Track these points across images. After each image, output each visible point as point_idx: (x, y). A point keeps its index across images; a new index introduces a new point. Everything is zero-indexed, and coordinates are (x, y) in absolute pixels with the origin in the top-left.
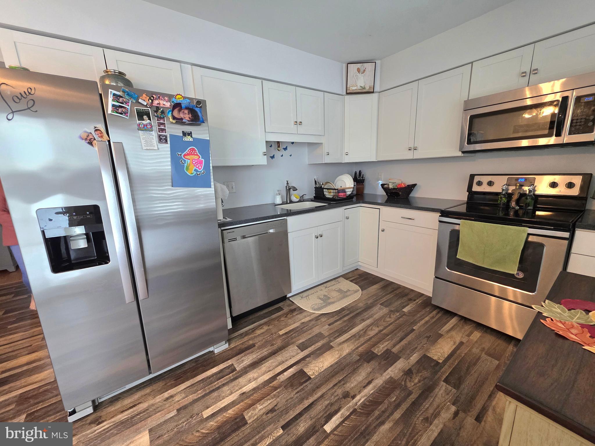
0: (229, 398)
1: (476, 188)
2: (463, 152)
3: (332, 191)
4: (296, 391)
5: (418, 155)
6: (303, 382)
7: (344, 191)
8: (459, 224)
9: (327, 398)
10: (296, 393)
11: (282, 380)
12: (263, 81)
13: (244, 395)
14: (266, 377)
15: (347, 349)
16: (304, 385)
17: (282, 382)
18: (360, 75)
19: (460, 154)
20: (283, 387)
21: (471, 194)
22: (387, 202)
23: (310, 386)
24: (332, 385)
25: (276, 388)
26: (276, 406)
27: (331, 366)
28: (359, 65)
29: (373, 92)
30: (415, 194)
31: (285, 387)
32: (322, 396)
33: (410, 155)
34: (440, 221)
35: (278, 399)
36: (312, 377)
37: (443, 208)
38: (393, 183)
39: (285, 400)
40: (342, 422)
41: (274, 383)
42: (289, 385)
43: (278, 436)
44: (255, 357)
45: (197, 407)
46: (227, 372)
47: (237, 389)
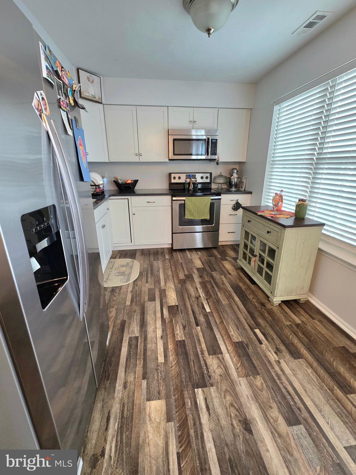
0: (159, 345)
1: (173, 181)
2: (169, 160)
4: (180, 313)
5: (142, 159)
6: (177, 309)
7: (98, 187)
9: (194, 305)
10: (182, 313)
11: (168, 317)
13: (163, 337)
14: (159, 323)
16: (179, 309)
17: (169, 317)
20: (173, 318)
21: (171, 184)
23: (182, 308)
24: (188, 300)
25: (171, 321)
26: (183, 324)
27: (177, 295)
28: (89, 74)
29: (101, 103)
31: (174, 317)
32: (191, 306)
33: (136, 159)
35: (179, 322)
36: (177, 304)
38: (122, 179)
39: (182, 320)
40: (209, 305)
41: (167, 320)
42: (174, 315)
43: (201, 329)
44: (136, 323)
45: (151, 365)
46: (134, 342)
47: (155, 339)
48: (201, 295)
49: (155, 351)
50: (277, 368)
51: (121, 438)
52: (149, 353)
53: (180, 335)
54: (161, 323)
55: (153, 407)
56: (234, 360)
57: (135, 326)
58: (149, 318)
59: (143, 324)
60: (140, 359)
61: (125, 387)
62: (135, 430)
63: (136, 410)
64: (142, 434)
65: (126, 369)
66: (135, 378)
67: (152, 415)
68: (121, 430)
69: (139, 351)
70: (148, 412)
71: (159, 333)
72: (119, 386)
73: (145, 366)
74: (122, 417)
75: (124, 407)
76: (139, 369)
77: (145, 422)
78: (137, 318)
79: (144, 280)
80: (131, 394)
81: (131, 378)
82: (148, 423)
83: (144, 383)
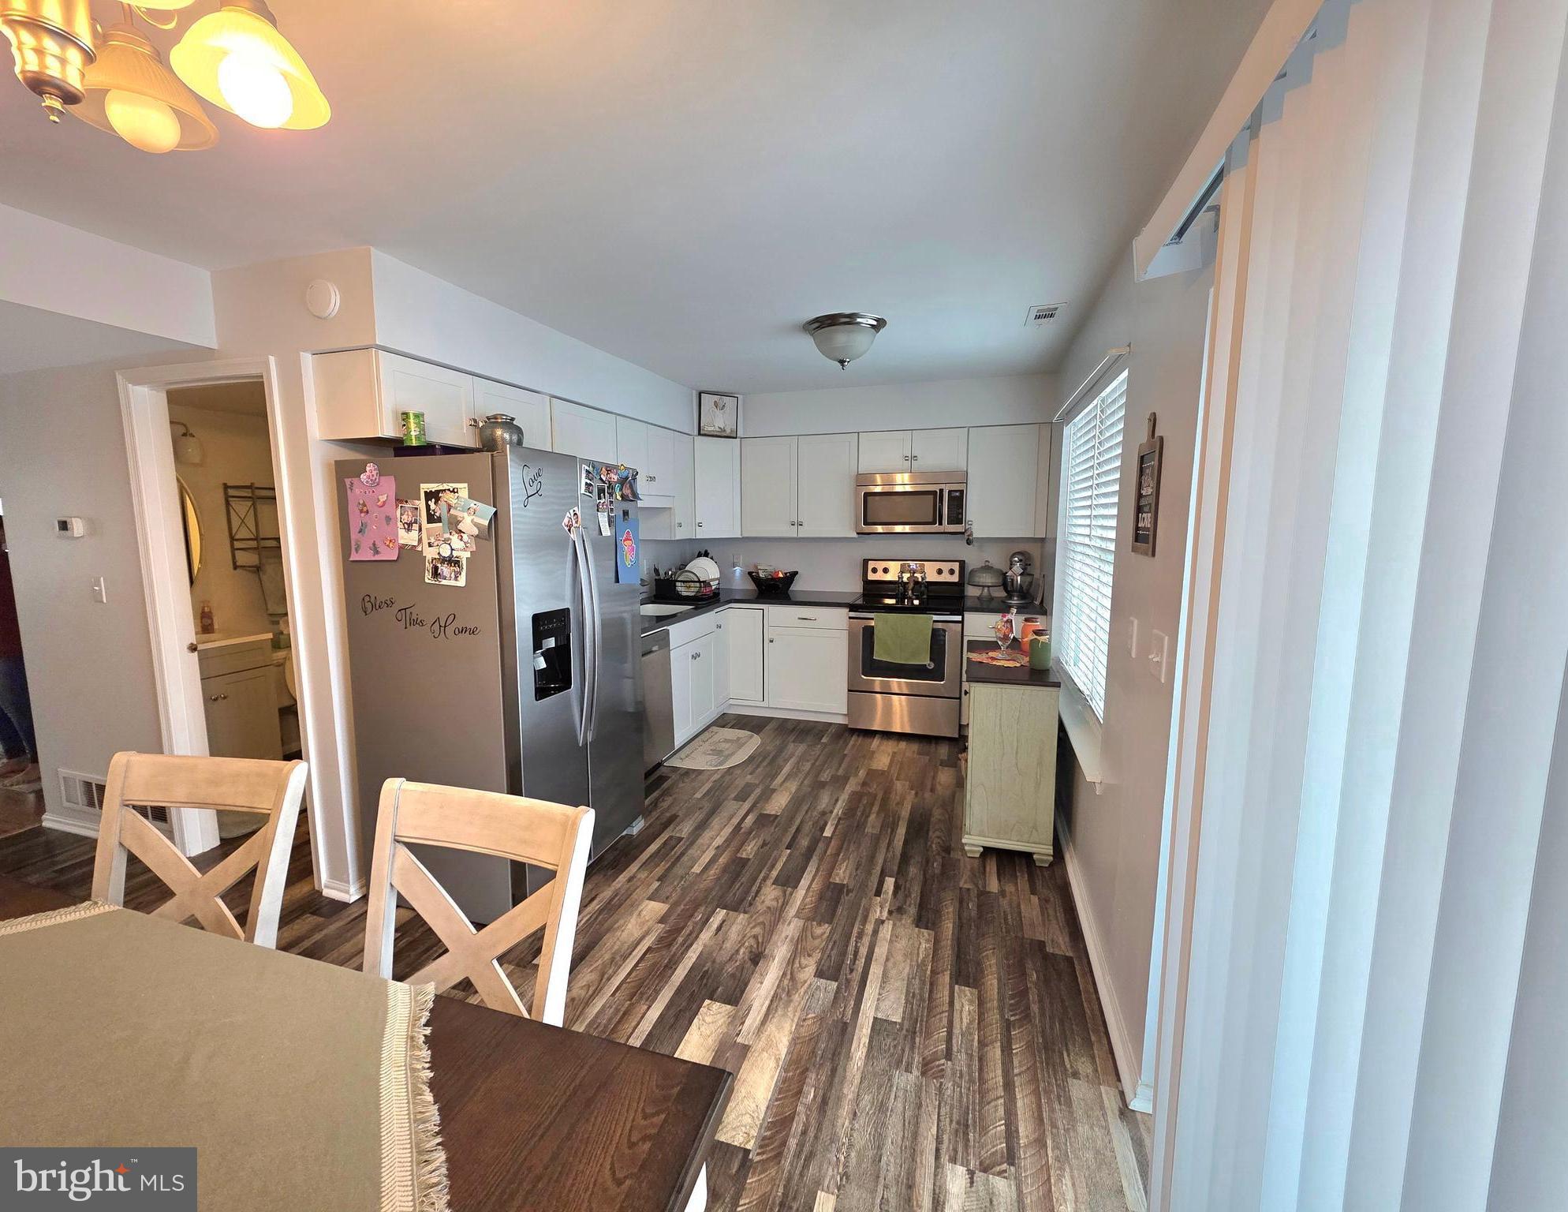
0: (707, 855)
1: (871, 577)
2: (858, 533)
3: (692, 584)
4: (772, 826)
5: (804, 532)
6: (773, 820)
7: (706, 584)
8: (872, 619)
9: (808, 821)
10: (775, 828)
12: (618, 417)
14: (728, 830)
15: (793, 786)
18: (718, 412)
19: (855, 535)
20: (756, 830)
21: (867, 583)
22: (758, 598)
23: (784, 820)
24: (804, 813)
26: (765, 840)
28: (716, 398)
29: (736, 438)
30: (797, 586)
31: (758, 828)
33: (792, 532)
34: (850, 618)
35: (762, 837)
36: (777, 814)
37: (850, 601)
38: (765, 570)
39: (770, 835)
40: (835, 829)
41: (742, 831)
42: (761, 826)
43: (790, 855)
44: (692, 822)
45: (679, 870)
46: (673, 842)
47: (705, 847)
48: (835, 811)
49: (694, 861)
50: (869, 928)
51: (597, 918)
52: (685, 858)
53: (749, 850)
54: (731, 830)
55: (649, 907)
56: (808, 900)
57: (689, 826)
58: (716, 823)
59: (702, 826)
60: (668, 861)
61: (630, 880)
62: (615, 917)
63: (628, 902)
64: (621, 922)
65: (641, 866)
66: (647, 877)
67: (644, 913)
68: (601, 911)
69: (673, 853)
70: (641, 908)
71: (719, 841)
72: (622, 878)
73: (668, 870)
74: (609, 903)
75: (616, 896)
76: (659, 871)
77: (631, 914)
78: (699, 816)
79: (750, 768)
80: (632, 889)
81: (643, 875)
82: (635, 916)
83: (657, 884)
